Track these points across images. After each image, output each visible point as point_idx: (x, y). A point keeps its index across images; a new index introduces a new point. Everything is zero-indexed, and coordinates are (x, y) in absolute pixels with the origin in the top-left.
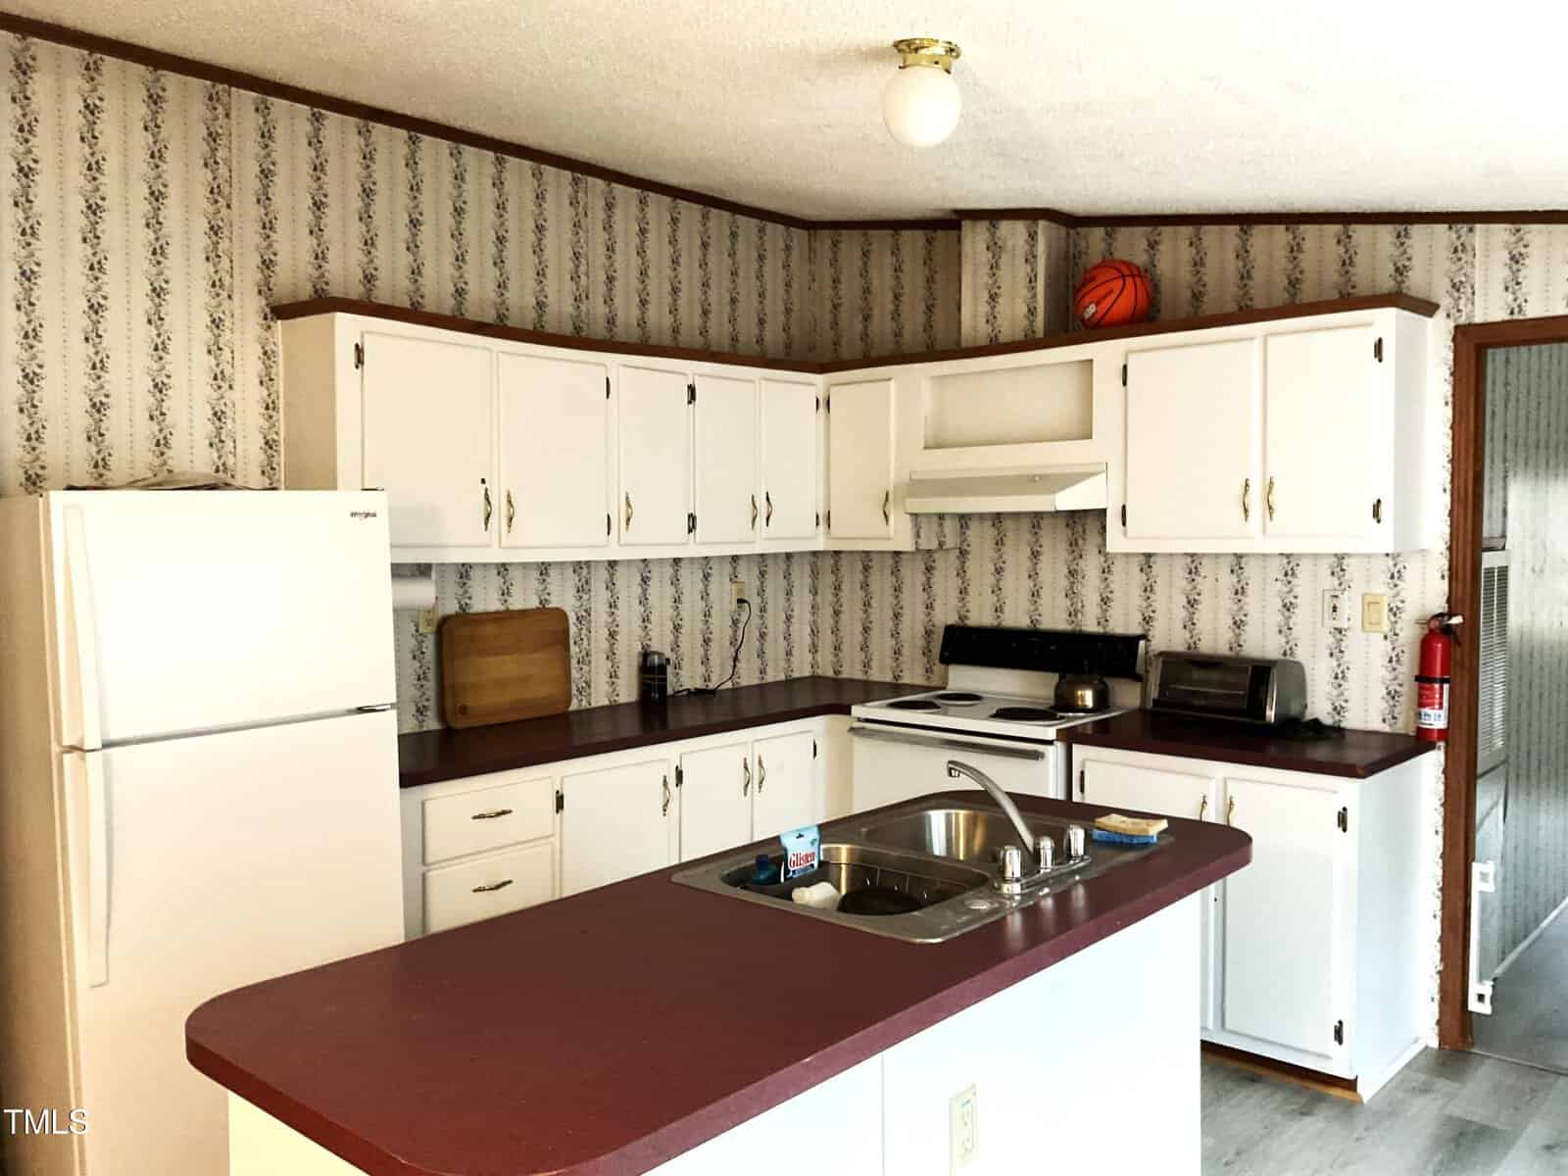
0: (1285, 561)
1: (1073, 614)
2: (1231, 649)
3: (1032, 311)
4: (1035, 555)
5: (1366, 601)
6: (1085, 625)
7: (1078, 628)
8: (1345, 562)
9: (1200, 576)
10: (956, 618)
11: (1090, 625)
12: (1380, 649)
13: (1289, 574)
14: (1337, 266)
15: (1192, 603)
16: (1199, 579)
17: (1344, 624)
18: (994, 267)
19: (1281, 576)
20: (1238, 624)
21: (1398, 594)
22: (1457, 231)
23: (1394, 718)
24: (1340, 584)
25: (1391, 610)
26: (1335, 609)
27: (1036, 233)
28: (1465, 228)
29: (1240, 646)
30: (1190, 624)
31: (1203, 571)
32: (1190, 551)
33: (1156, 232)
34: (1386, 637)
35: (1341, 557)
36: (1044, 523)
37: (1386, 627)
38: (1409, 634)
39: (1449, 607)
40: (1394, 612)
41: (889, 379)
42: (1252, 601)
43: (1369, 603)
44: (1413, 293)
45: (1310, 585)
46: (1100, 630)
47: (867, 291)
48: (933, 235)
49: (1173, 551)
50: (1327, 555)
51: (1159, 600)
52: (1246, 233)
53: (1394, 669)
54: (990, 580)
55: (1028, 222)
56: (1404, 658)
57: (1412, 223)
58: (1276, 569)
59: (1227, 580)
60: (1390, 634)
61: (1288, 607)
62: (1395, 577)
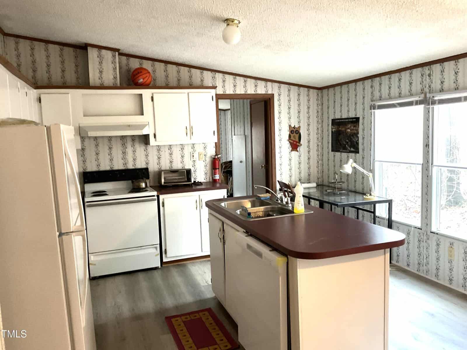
0: (181, 146)
1: (125, 164)
2: (170, 168)
3: (115, 78)
4: (110, 148)
5: (200, 154)
6: (129, 167)
7: (127, 168)
8: (195, 145)
9: (161, 151)
10: (83, 170)
11: (130, 166)
12: (203, 164)
13: (182, 149)
14: (188, 77)
15: (159, 158)
16: (160, 152)
17: (194, 159)
18: (101, 63)
19: (180, 150)
20: (171, 162)
21: (206, 152)
22: (213, 74)
23: (207, 178)
24: (194, 150)
25: (204, 155)
26: (193, 156)
27: (115, 55)
28: (214, 73)
29: (172, 167)
30: (159, 163)
31: (161, 150)
32: (158, 145)
33: (142, 61)
34: (204, 161)
35: (193, 144)
36: (113, 139)
37: (204, 159)
38: (208, 160)
39: (216, 154)
40: (205, 155)
41: (68, 93)
42: (174, 156)
43: (199, 154)
44: (205, 85)
45: (187, 151)
46: (134, 168)
47: (34, 62)
48: (63, 48)
49: (153, 145)
50: (190, 144)
51: (150, 158)
52: (166, 66)
53: (206, 168)
54: (94, 157)
55: (112, 52)
56: (208, 165)
57: (204, 70)
58: (179, 148)
59: (168, 152)
60: (205, 161)
61: (182, 157)
62: (205, 148)
